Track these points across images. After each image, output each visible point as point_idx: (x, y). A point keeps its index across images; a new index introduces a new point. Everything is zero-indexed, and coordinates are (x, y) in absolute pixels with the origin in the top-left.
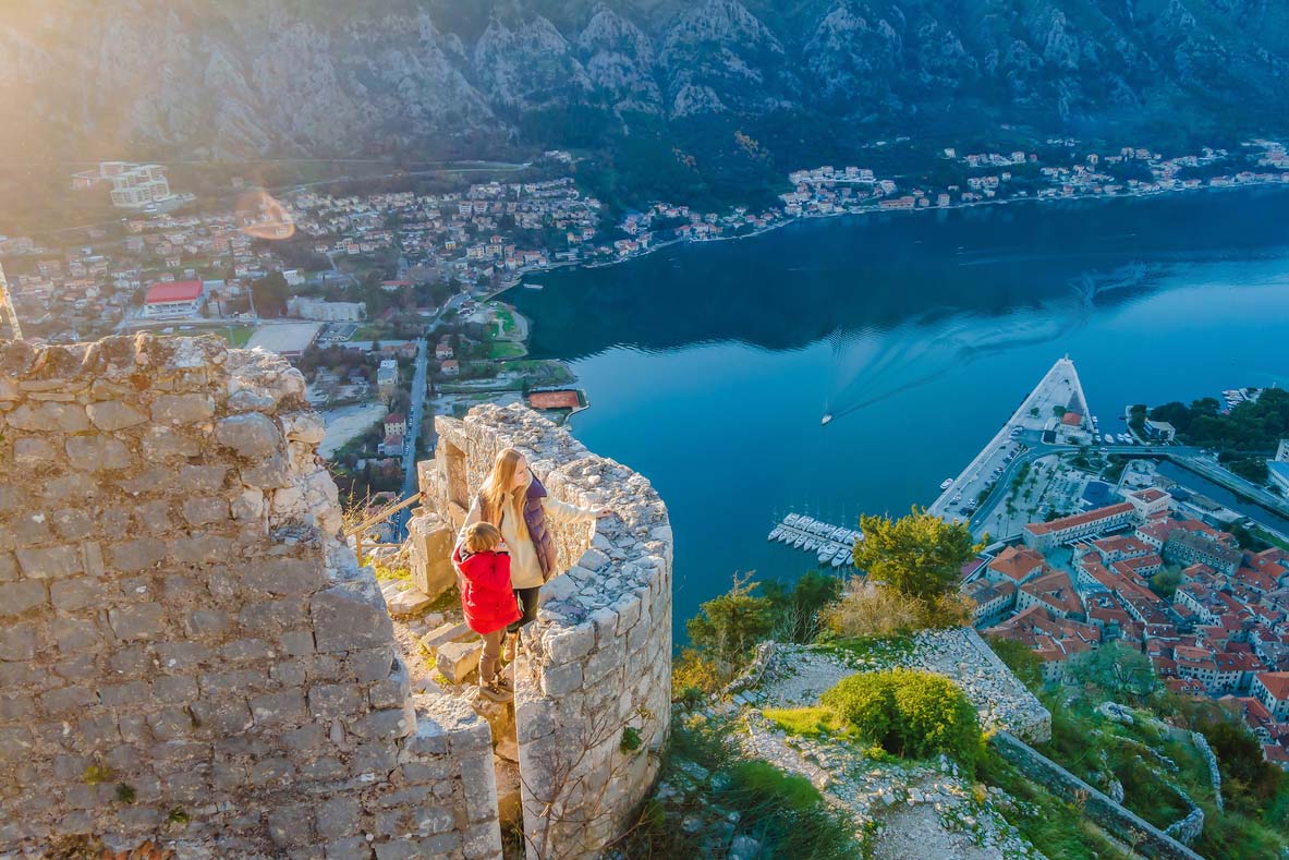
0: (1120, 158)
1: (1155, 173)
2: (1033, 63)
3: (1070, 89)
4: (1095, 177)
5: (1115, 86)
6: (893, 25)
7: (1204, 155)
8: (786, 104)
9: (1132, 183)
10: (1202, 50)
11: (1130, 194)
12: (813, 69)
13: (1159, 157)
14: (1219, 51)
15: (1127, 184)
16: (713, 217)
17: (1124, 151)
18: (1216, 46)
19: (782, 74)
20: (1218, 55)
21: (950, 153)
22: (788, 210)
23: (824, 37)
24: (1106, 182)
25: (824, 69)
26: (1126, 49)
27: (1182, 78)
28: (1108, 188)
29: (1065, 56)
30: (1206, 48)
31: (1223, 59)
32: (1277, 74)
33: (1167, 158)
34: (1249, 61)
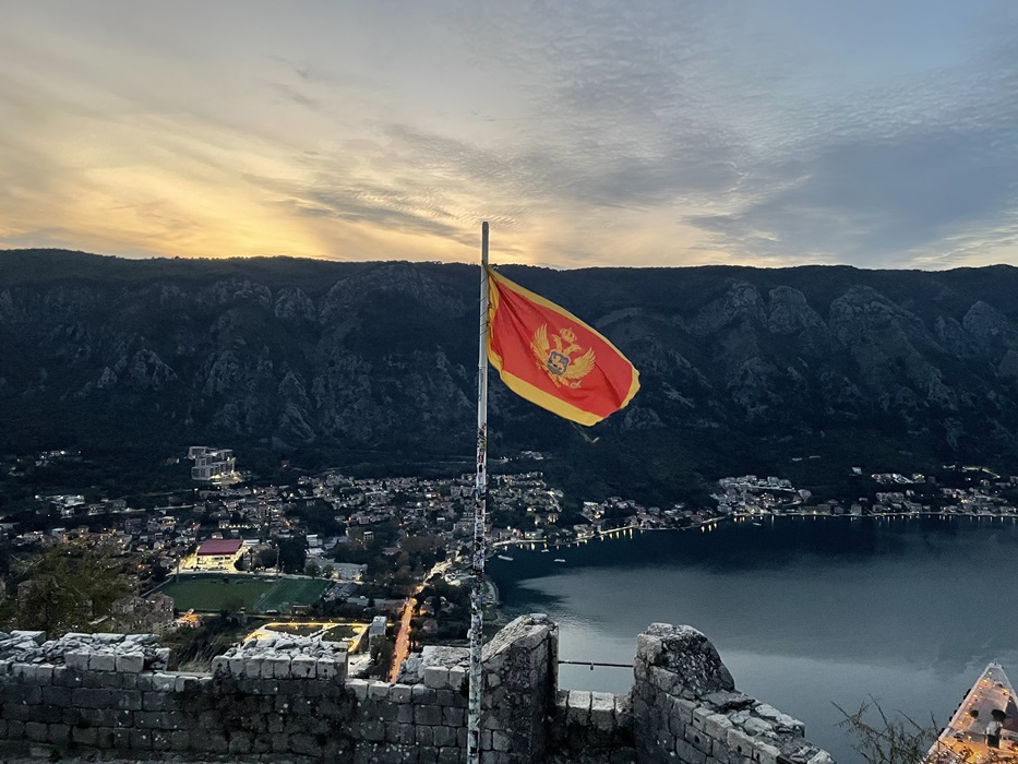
2: (920, 405)
3: (956, 426)
4: (989, 498)
5: (993, 427)
6: (799, 371)
8: (715, 425)
12: (736, 401)
16: (656, 510)
17: (1012, 478)
19: (711, 403)
21: (857, 470)
22: (719, 509)
23: (743, 378)
25: (744, 400)
29: (946, 401)
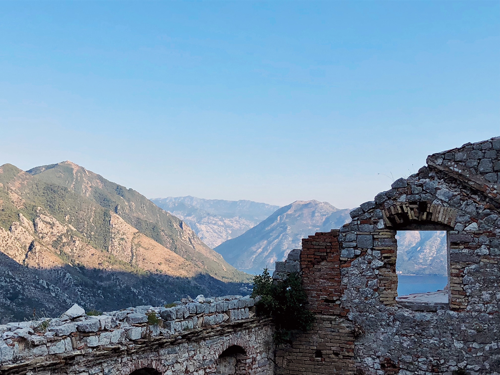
10: (5, 282)
14: (17, 282)
18: (14, 279)
20: (16, 284)
30: (8, 280)
31: (20, 287)
32: (54, 295)
34: (35, 287)
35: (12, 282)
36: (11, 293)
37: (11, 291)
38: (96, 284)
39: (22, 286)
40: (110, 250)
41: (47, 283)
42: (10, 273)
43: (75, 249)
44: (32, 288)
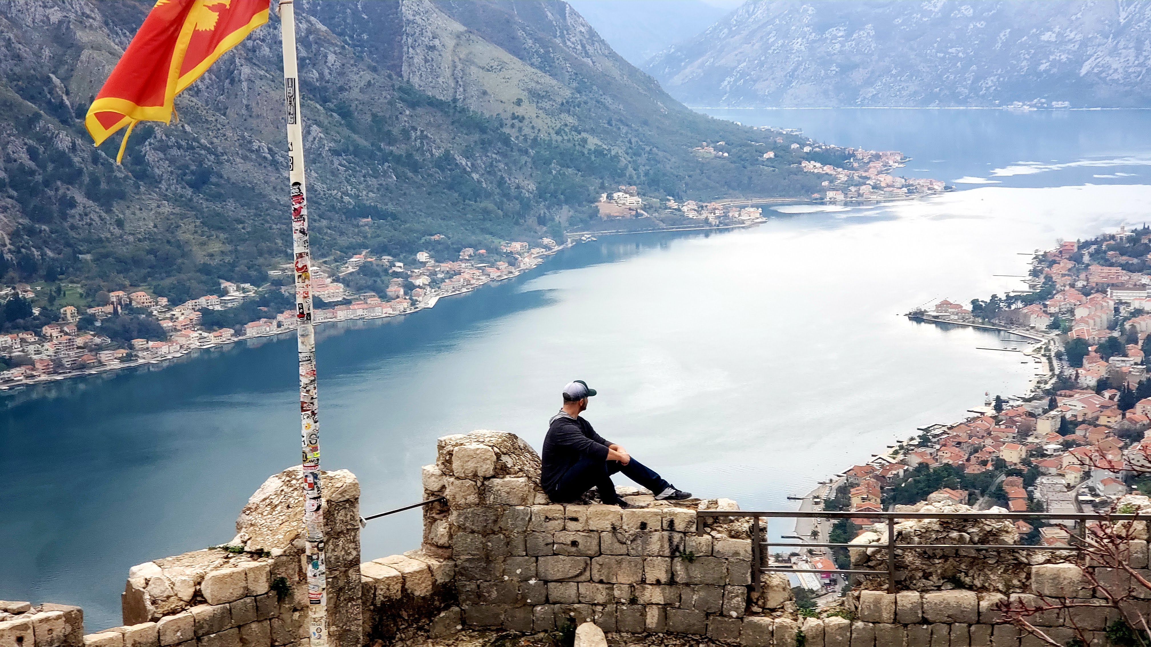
0: (109, 309)
1: (166, 324)
4: (80, 341)
5: (72, 203)
7: (225, 292)
9: (138, 343)
10: (179, 147)
11: (141, 361)
13: (164, 301)
14: (203, 147)
15: (131, 347)
17: (113, 296)
18: (198, 141)
20: (203, 152)
24: (99, 348)
26: (74, 148)
27: (163, 186)
28: (104, 356)
30: (183, 143)
31: (211, 157)
33: (175, 302)
34: (245, 158)
35: (193, 148)
36: (193, 173)
37: (193, 168)
38: (380, 149)
39: (217, 155)
40: (405, 75)
41: (270, 150)
42: (188, 128)
43: (326, 71)
44: (238, 160)
